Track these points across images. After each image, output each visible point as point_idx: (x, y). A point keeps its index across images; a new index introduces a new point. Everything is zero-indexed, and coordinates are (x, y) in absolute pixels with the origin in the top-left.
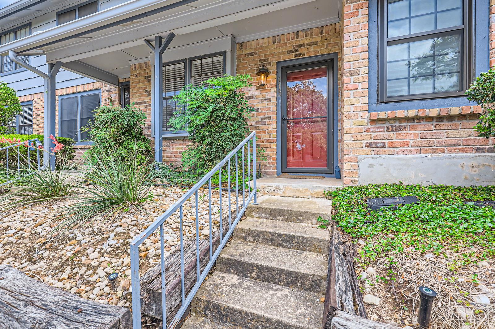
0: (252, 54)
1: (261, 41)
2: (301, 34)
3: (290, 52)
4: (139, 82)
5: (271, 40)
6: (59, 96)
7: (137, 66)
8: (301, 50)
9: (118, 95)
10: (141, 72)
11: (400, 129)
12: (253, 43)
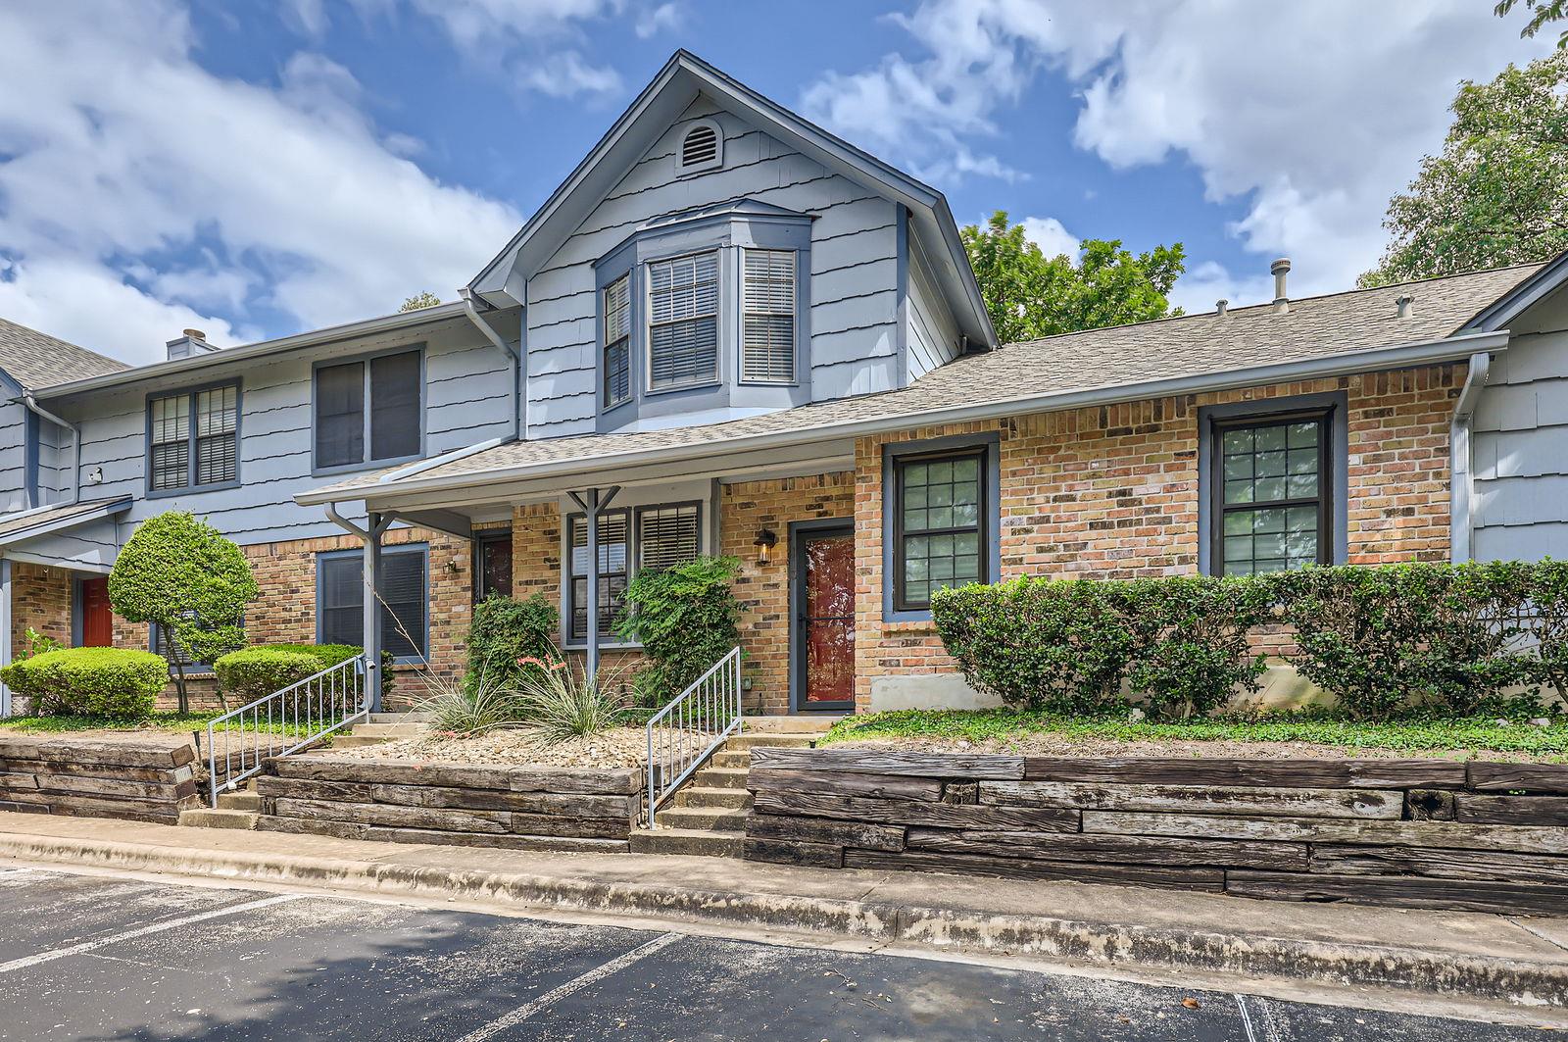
0: (747, 505)
1: (763, 484)
2: (826, 478)
3: (810, 507)
4: (532, 541)
5: (780, 486)
6: (316, 552)
7: (528, 510)
8: (827, 506)
9: (469, 557)
10: (535, 522)
11: (914, 643)
12: (749, 486)
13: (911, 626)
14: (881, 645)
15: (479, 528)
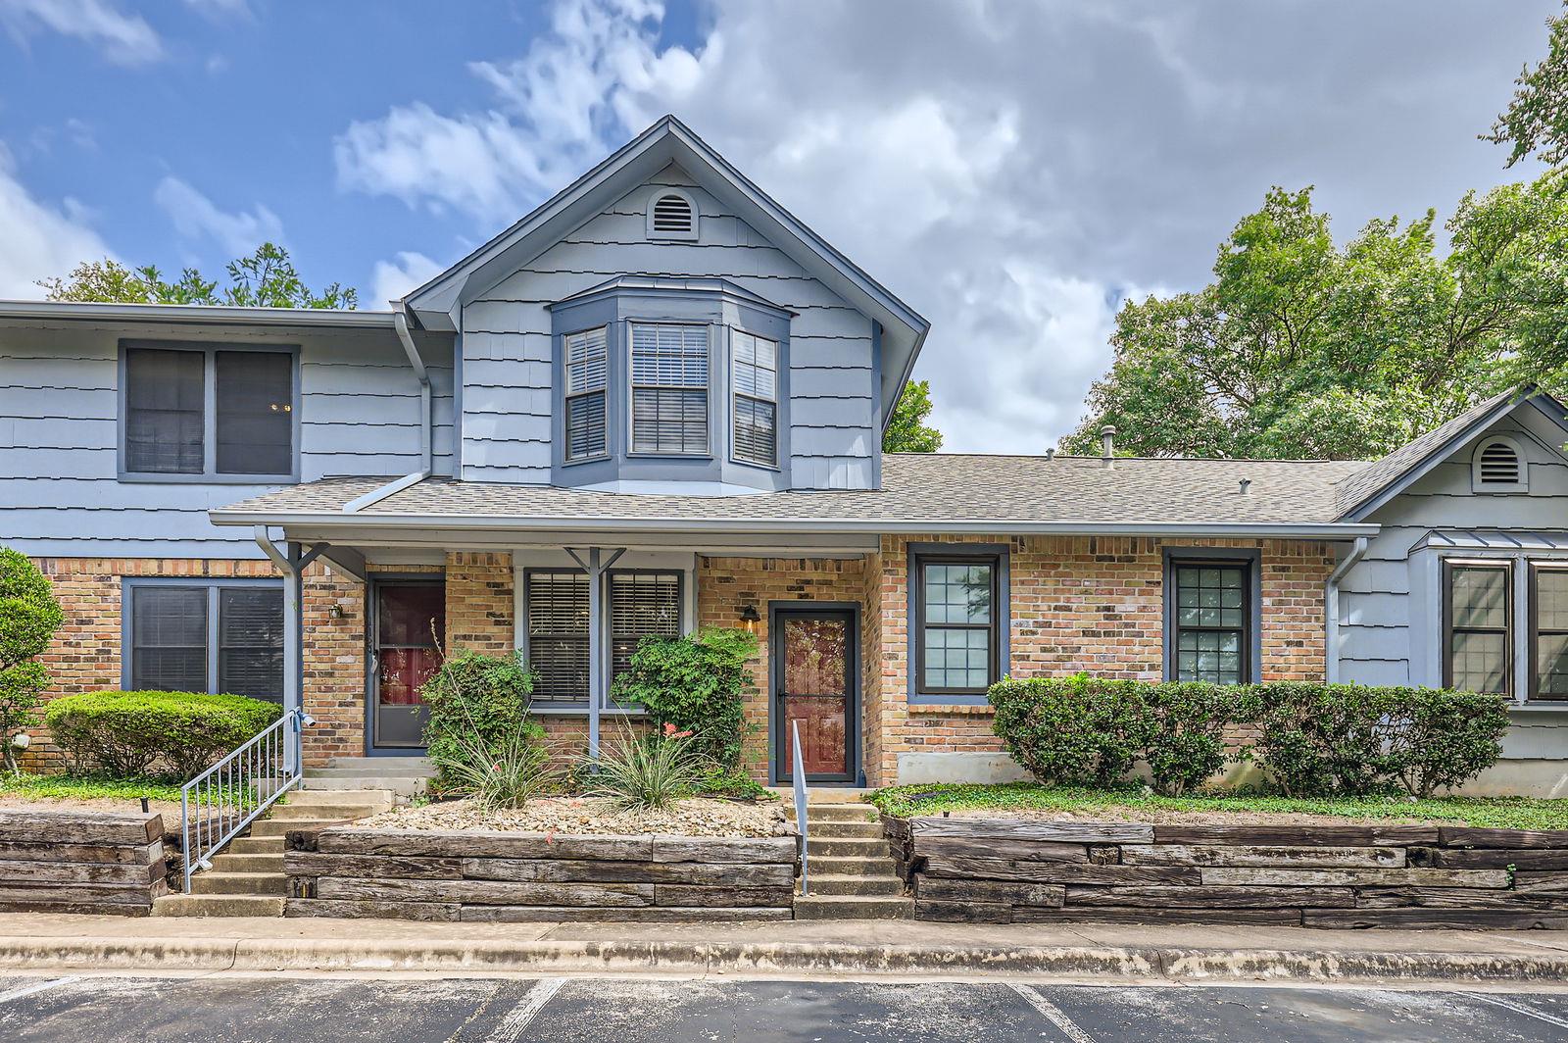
0: (727, 580)
1: (743, 562)
2: (808, 563)
3: (790, 589)
4: (470, 592)
5: (760, 564)
6: (123, 576)
7: (466, 557)
8: (807, 590)
9: (362, 601)
10: (475, 572)
11: (937, 724)
12: (729, 561)
13: (938, 708)
14: (906, 725)
15: (376, 569)
